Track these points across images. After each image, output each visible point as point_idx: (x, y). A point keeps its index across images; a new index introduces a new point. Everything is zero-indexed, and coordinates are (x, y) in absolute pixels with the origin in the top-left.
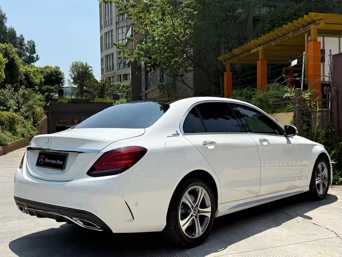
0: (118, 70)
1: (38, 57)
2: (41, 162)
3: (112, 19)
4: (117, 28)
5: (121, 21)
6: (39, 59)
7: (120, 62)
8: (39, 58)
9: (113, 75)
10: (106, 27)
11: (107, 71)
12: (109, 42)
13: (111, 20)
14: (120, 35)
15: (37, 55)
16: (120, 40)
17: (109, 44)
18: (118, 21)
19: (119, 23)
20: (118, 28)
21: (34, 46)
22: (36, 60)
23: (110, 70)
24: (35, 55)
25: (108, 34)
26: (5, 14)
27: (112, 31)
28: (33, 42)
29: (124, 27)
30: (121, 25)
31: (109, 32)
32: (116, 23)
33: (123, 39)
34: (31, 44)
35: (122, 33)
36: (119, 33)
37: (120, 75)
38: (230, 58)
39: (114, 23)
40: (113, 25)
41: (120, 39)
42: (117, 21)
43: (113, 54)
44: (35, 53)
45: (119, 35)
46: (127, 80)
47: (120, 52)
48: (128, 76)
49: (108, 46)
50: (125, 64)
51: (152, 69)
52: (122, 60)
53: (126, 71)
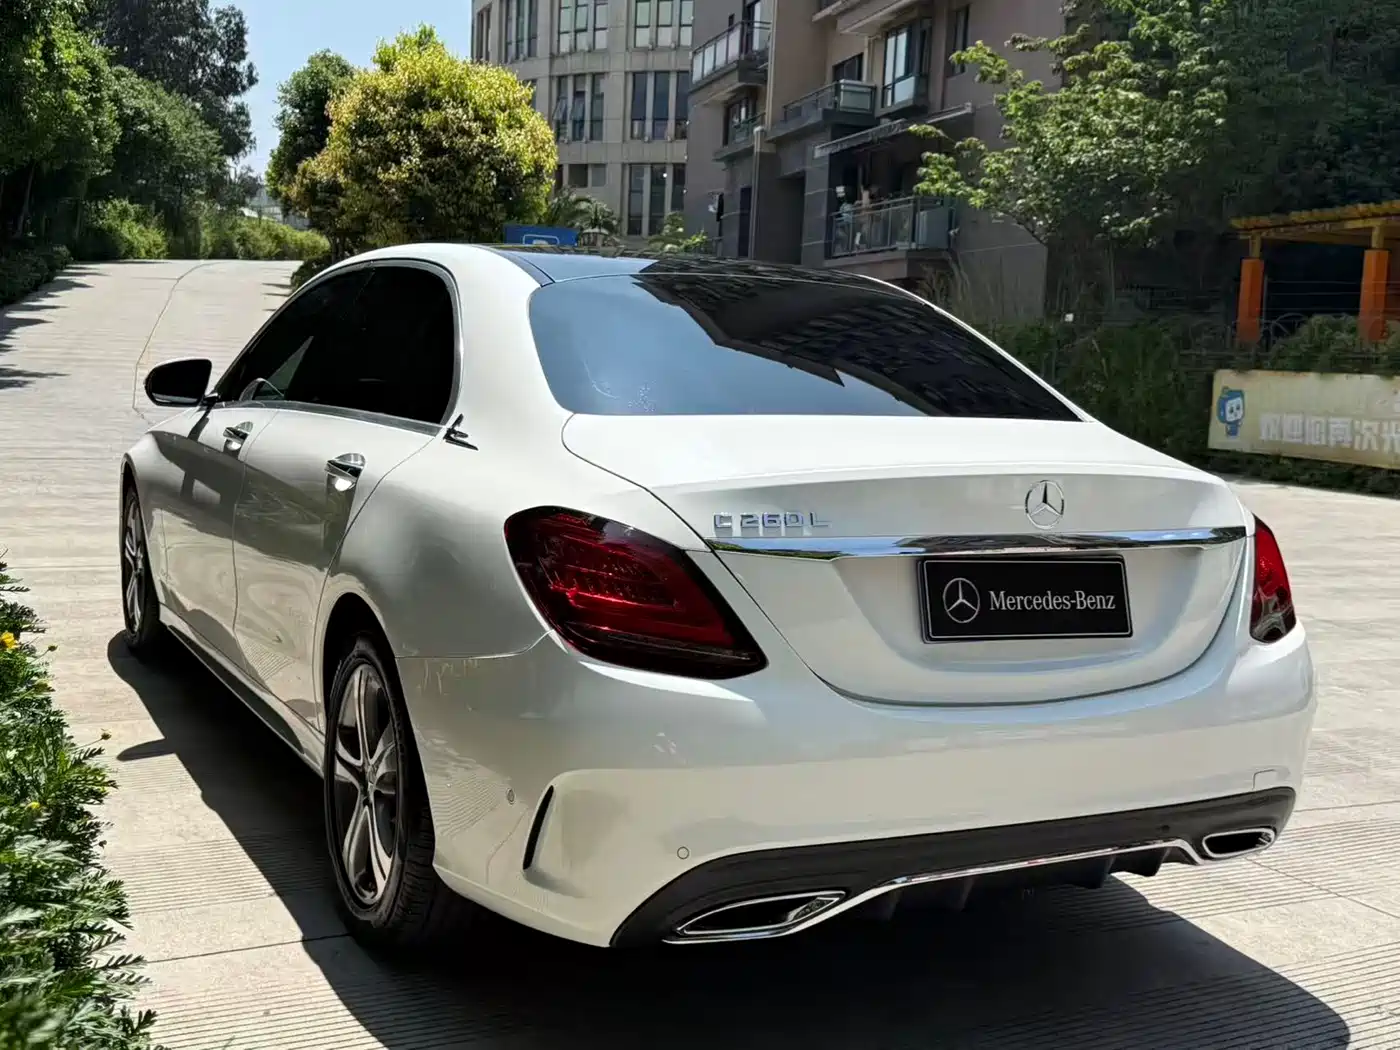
1: (254, 74)
2: (962, 611)
6: (257, 81)
7: (561, 117)
8: (258, 78)
14: (566, 15)
15: (250, 67)
16: (567, 32)
17: (519, 41)
21: (240, 32)
22: (245, 82)
24: (242, 67)
28: (239, 14)
33: (577, 31)
34: (229, 22)
35: (572, 8)
37: (559, 168)
41: (565, 30)
44: (244, 58)
45: (562, 11)
46: (584, 185)
47: (561, 79)
48: (590, 171)
49: (512, 49)
50: (579, 123)
51: (865, 195)
52: (569, 110)
53: (585, 152)
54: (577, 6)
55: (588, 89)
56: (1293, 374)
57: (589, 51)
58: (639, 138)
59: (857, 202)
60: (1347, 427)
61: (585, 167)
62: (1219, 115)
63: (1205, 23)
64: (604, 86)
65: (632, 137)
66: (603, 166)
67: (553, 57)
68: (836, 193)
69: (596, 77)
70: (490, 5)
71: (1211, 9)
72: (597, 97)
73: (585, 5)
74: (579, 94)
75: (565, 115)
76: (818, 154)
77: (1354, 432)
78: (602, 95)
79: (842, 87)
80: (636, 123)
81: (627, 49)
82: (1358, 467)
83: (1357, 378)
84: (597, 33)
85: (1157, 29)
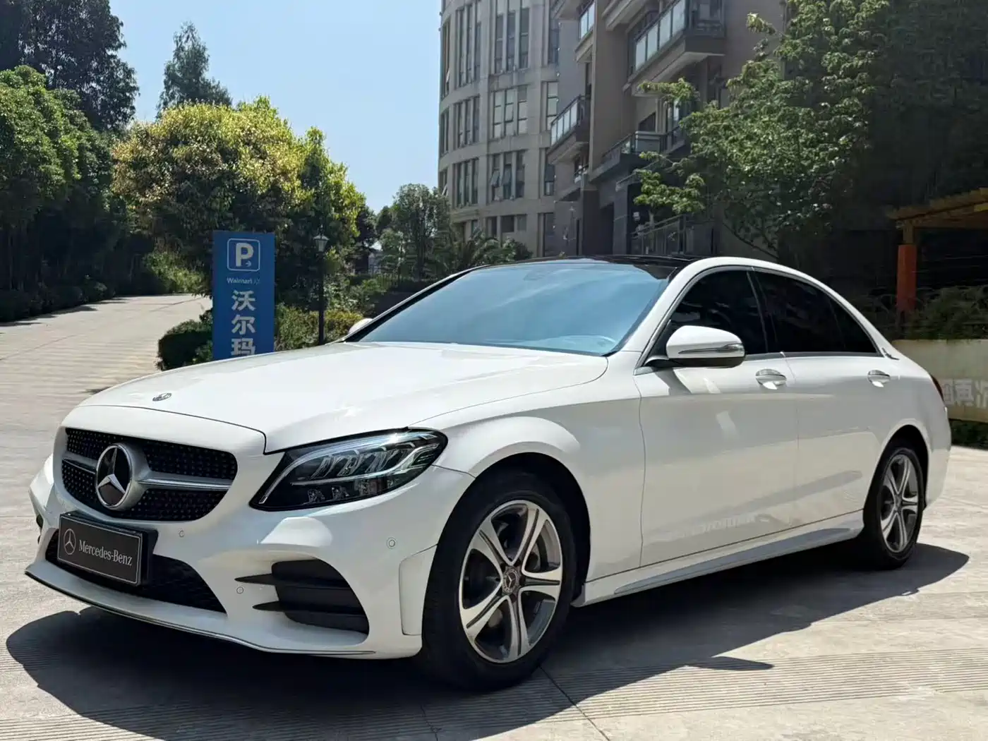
0: (487, 203)
3: (479, 66)
4: (492, 92)
5: (504, 73)
7: (494, 183)
9: (475, 217)
10: (460, 86)
11: (458, 206)
12: (466, 128)
13: (475, 68)
14: (499, 112)
16: (499, 124)
17: (467, 132)
18: (496, 72)
19: (498, 77)
20: (495, 92)
23: (465, 204)
25: (463, 106)
26: (204, 49)
27: (476, 98)
29: (512, 88)
30: (503, 82)
31: (467, 101)
32: (490, 76)
33: (506, 122)
35: (503, 106)
36: (497, 104)
37: (494, 219)
38: (917, 216)
39: (484, 75)
40: (481, 81)
41: (498, 122)
42: (493, 72)
43: (475, 160)
45: (496, 109)
46: (512, 230)
47: (496, 156)
48: (516, 220)
49: (462, 137)
50: (507, 187)
51: (652, 217)
52: (501, 177)
53: (513, 207)
54: (506, 105)
55: (514, 162)
56: (927, 341)
57: (515, 135)
58: (550, 195)
59: (647, 223)
60: (970, 388)
61: (512, 217)
62: (855, 120)
63: (847, 43)
64: (525, 159)
65: (545, 194)
66: (524, 216)
67: (489, 142)
68: (633, 218)
69: (520, 153)
70: (448, 108)
71: (849, 30)
72: (520, 167)
73: (512, 104)
74: (508, 166)
75: (498, 182)
76: (618, 188)
77: (975, 392)
78: (524, 167)
79: (637, 137)
80: (548, 184)
81: (541, 131)
82: (981, 424)
83: (975, 342)
84: (521, 122)
85: (799, 50)
